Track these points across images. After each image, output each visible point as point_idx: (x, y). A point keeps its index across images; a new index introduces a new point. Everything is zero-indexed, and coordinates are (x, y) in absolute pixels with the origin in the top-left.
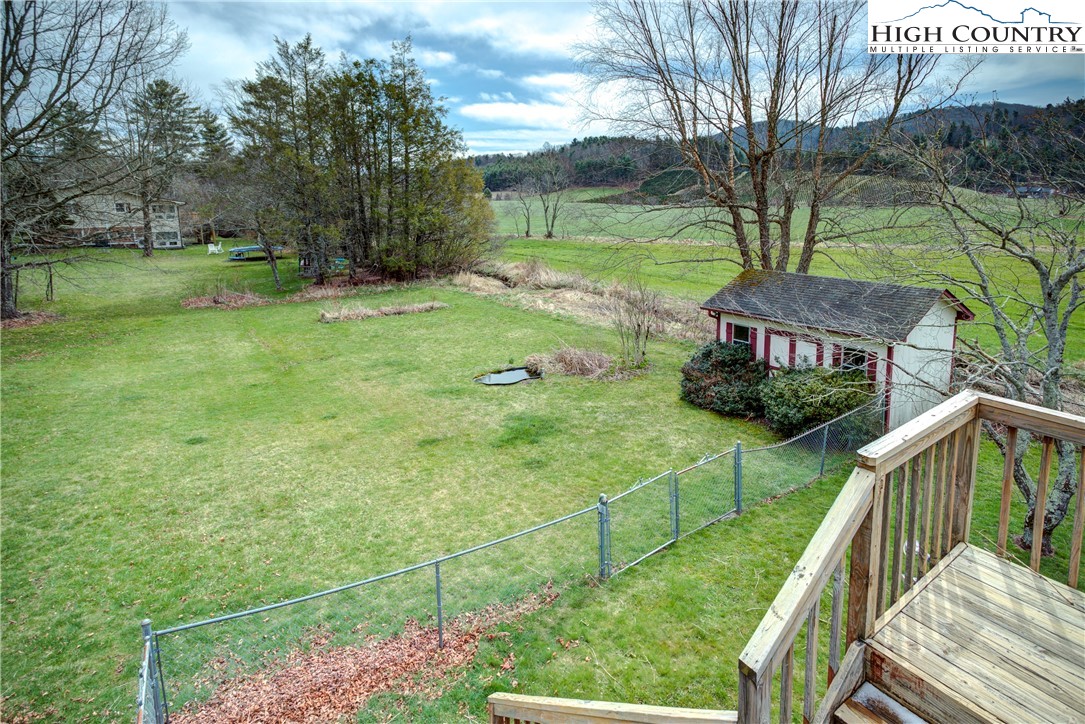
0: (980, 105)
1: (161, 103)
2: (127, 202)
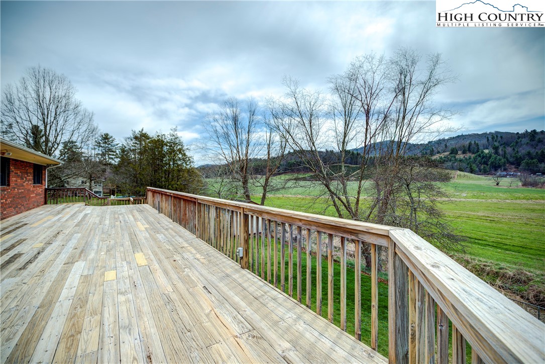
0: (488, 133)
1: (105, 142)
2: (85, 180)
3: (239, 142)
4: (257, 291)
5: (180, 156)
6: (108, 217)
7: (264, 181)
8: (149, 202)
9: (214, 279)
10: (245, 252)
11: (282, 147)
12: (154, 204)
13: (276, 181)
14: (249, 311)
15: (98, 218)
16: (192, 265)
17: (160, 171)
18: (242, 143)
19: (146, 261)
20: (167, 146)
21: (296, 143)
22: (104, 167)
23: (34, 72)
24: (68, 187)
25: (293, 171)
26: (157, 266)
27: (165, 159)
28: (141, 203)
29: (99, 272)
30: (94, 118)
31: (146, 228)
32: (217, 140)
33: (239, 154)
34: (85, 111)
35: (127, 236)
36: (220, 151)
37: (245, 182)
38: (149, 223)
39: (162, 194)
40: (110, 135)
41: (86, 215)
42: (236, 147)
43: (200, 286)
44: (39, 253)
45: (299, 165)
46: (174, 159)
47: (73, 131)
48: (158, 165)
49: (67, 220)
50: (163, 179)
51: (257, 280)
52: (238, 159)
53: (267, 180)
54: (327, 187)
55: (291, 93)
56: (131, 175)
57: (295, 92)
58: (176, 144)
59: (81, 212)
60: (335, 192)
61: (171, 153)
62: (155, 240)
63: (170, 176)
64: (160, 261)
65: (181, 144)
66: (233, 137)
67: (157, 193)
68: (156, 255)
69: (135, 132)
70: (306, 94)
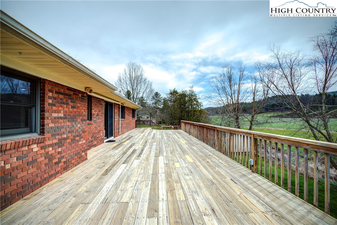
1: (157, 97)
2: (148, 116)
3: (233, 92)
4: (269, 188)
5: (195, 102)
6: (164, 135)
7: (251, 117)
8: (182, 128)
9: (236, 176)
10: (255, 163)
11: (264, 94)
12: (185, 130)
13: (260, 118)
14: (267, 199)
15: (160, 136)
16: (219, 165)
17: (184, 112)
18: (234, 93)
19: (192, 160)
20: (187, 97)
21: (279, 91)
22: (156, 110)
23: (129, 65)
24: (142, 120)
25: (274, 111)
26: (199, 164)
27: (186, 105)
28: (177, 129)
29: (172, 163)
30: (153, 85)
31: (185, 143)
32: (218, 92)
33: (232, 100)
34: (149, 81)
35: (177, 146)
36: (220, 99)
37: (237, 118)
38: (186, 140)
39: (191, 124)
40: (159, 93)
41: (154, 134)
42: (231, 95)
43: (228, 179)
44: (142, 150)
45: (281, 106)
46: (191, 105)
47: (144, 92)
48: (183, 108)
49: (147, 136)
50: (186, 116)
51: (266, 181)
52: (231, 103)
53: (253, 117)
54: (308, 122)
55: (275, 55)
56: (169, 114)
57: (278, 54)
58: (193, 95)
59: (152, 132)
60: (315, 126)
61: (190, 101)
62: (193, 149)
63: (189, 114)
64: (200, 162)
65: (195, 95)
66: (228, 89)
67: (188, 123)
68: (196, 158)
69: (171, 90)
70: (287, 53)
